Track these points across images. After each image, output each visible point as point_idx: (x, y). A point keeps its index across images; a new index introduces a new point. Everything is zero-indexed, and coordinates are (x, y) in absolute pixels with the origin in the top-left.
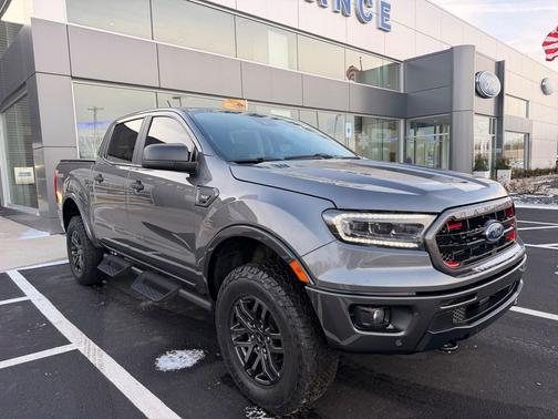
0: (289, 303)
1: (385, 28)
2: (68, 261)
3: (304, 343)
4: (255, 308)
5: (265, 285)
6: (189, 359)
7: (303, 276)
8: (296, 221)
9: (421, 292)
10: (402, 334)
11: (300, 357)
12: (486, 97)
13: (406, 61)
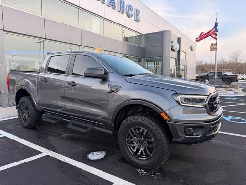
0: (158, 128)
1: (137, 21)
2: (17, 117)
3: (165, 142)
4: (141, 131)
5: (147, 122)
6: (101, 155)
7: (166, 118)
8: (162, 98)
9: (206, 122)
10: (199, 136)
11: (163, 147)
12: (174, 51)
13: (145, 35)
